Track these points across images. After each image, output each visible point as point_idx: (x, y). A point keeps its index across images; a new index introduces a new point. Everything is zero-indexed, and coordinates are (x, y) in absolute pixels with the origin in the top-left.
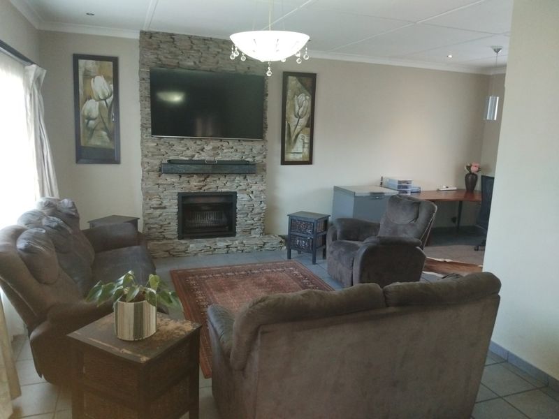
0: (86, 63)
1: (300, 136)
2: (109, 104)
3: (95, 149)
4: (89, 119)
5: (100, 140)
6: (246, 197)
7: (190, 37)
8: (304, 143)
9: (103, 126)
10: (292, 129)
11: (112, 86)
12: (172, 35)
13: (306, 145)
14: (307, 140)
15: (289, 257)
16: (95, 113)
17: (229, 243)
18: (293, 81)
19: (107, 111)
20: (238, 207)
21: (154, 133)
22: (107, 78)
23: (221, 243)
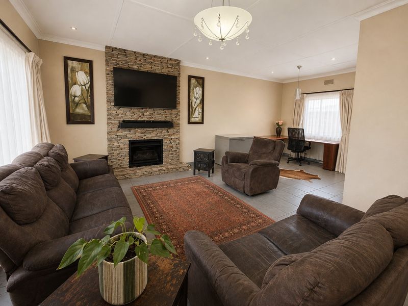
0: (72, 63)
1: (197, 109)
2: (87, 89)
3: (79, 115)
4: (75, 97)
5: (82, 109)
6: (168, 142)
7: (135, 52)
8: (199, 112)
9: (83, 101)
10: (193, 104)
11: (89, 77)
12: (124, 50)
13: (201, 114)
14: (200, 111)
15: (194, 174)
16: (79, 93)
17: (161, 168)
18: (193, 81)
19: (86, 92)
20: (165, 147)
21: (115, 105)
22: (86, 73)
23: (155, 168)
